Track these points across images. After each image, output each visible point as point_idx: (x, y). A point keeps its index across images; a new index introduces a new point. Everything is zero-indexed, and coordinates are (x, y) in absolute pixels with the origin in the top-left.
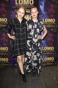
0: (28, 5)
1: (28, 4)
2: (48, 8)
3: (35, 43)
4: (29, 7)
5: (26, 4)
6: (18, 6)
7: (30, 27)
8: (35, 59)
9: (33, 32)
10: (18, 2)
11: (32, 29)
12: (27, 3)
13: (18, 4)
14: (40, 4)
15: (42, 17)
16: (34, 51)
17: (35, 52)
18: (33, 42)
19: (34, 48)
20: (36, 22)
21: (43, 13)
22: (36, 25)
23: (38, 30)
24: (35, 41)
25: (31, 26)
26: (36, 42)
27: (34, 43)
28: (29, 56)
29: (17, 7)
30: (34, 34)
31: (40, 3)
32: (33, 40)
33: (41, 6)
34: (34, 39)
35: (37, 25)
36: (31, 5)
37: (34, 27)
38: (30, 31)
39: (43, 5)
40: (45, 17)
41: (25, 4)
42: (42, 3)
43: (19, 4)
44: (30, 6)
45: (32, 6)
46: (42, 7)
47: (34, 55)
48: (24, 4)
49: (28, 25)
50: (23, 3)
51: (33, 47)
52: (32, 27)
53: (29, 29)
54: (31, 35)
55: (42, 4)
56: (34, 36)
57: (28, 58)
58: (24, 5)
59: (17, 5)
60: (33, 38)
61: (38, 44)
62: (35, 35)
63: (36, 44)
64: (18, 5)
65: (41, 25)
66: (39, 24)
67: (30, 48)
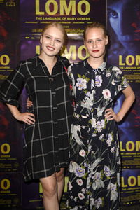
0: (74, 16)
1: (74, 13)
2: (133, 25)
3: (98, 135)
4: (77, 21)
5: (68, 14)
6: (43, 21)
7: (82, 83)
8: (98, 184)
9: (92, 98)
10: (42, 8)
11: (89, 89)
12: (71, 12)
13: (43, 13)
14: (109, 14)
15: (115, 50)
16: (94, 160)
17: (98, 161)
18: (91, 132)
19: (93, 149)
20: (99, 70)
21: (120, 37)
22: (100, 77)
23: (107, 94)
24: (98, 126)
25: (85, 81)
26: (99, 130)
27: (94, 135)
28: (77, 175)
29: (39, 21)
30: (95, 106)
31: (110, 10)
32: (90, 125)
33: (112, 20)
34: (94, 122)
35: (104, 78)
36: (83, 16)
37: (93, 85)
38: (81, 95)
39: (119, 14)
40: (124, 51)
41: (65, 13)
42: (114, 9)
43: (45, 12)
44: (79, 19)
45: (84, 19)
46: (115, 23)
47: (93, 173)
48: (62, 13)
49: (76, 77)
50: (59, 12)
51: (90, 147)
52: (89, 84)
53: (79, 89)
54: (86, 109)
55: (115, 14)
56: (95, 112)
57: (74, 184)
58: (62, 17)
59: (39, 16)
60: (90, 117)
61: (106, 138)
62: (98, 109)
63: (101, 137)
64: (42, 16)
65: (116, 79)
66: (108, 75)
67: (83, 151)
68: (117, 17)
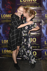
0: (32, 2)
6: (22, 4)
12: (31, 1)
44: (33, 3)
48: (28, 1)
68: (45, 2)
